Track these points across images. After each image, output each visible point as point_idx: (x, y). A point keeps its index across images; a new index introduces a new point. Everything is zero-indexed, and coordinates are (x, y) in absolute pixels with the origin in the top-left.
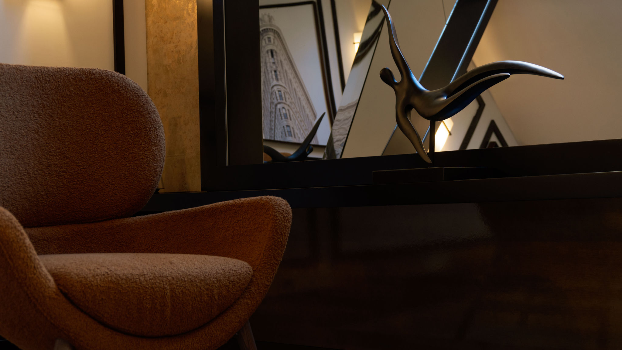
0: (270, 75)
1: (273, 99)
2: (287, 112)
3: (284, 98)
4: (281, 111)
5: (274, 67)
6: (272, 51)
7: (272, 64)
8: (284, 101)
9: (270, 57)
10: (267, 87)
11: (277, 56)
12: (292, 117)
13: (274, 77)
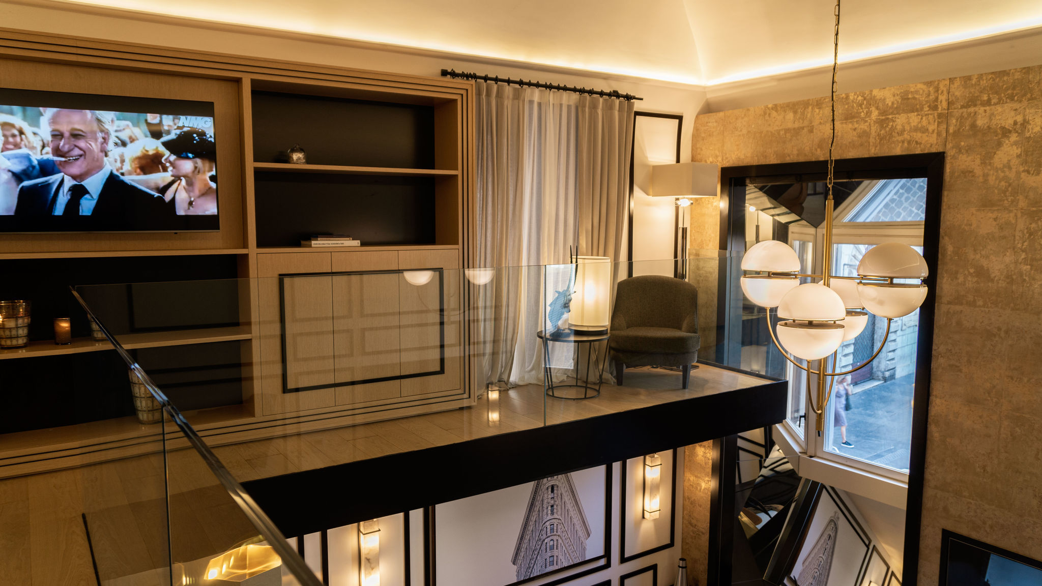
0: (545, 511)
1: (542, 535)
2: (555, 543)
3: (555, 531)
4: (548, 545)
5: (552, 502)
6: (553, 487)
7: (550, 500)
8: (555, 533)
9: (550, 492)
10: (537, 525)
11: (557, 490)
12: (559, 545)
13: (549, 512)
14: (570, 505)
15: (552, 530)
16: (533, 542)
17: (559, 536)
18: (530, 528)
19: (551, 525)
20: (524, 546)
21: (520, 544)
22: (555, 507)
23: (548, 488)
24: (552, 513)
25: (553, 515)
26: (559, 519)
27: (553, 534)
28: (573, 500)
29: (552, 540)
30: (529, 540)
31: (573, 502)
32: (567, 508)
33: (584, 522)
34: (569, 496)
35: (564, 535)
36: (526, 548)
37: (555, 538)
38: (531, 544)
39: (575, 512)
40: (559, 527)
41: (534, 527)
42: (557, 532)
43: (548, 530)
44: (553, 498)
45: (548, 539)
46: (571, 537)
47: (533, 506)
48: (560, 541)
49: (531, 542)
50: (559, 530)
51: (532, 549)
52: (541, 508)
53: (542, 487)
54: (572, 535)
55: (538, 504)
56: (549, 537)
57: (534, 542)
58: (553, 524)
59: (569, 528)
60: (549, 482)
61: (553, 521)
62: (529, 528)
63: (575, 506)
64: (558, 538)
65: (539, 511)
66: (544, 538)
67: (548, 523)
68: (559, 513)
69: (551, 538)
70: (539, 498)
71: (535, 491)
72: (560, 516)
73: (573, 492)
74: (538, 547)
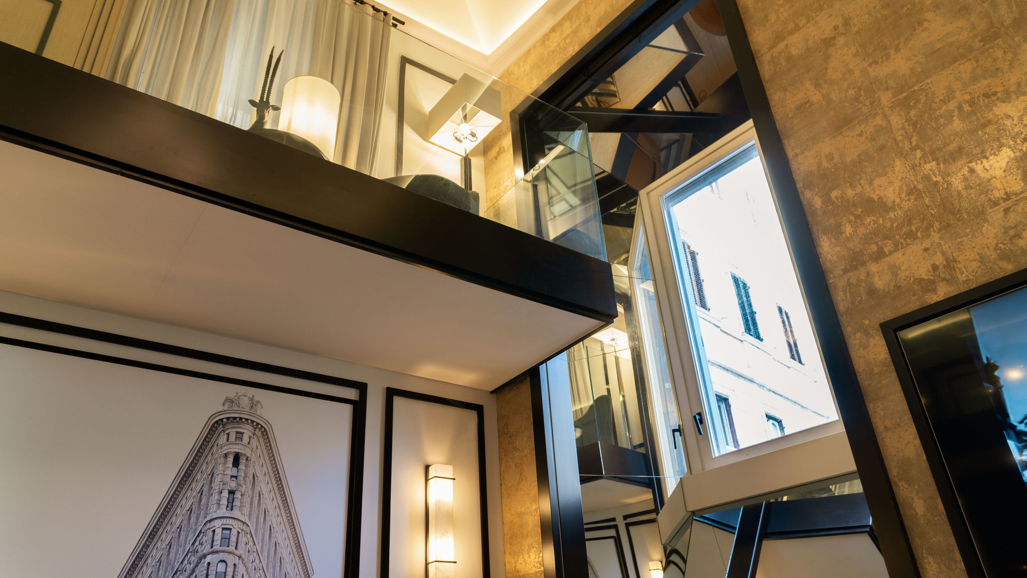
14: (270, 501)
15: (226, 540)
16: (176, 553)
17: (240, 557)
18: (177, 519)
19: (223, 529)
20: (156, 553)
21: (146, 546)
22: (238, 495)
23: (226, 456)
24: (231, 506)
25: (232, 509)
26: (244, 523)
27: (226, 548)
28: (278, 495)
29: (222, 561)
30: (170, 545)
31: (279, 499)
32: (263, 507)
33: (298, 546)
34: (270, 485)
35: (251, 558)
36: (160, 561)
37: (230, 560)
38: (172, 555)
39: (280, 519)
40: (243, 539)
41: (186, 522)
42: (236, 548)
43: (216, 538)
44: (236, 477)
45: (214, 556)
46: (267, 568)
47: (190, 479)
48: (241, 569)
49: (173, 551)
50: (241, 545)
51: (173, 568)
52: (205, 489)
53: (215, 449)
54: (271, 565)
55: (200, 478)
56: (217, 552)
57: (180, 552)
58: (230, 529)
59: (266, 549)
60: (232, 446)
61: (230, 521)
62: (174, 519)
63: (282, 508)
64: (237, 560)
65: (201, 492)
66: (205, 552)
67: (217, 524)
68: (246, 510)
69: (221, 556)
70: (205, 468)
71: (199, 451)
72: (247, 518)
73: (279, 480)
74: (189, 568)
